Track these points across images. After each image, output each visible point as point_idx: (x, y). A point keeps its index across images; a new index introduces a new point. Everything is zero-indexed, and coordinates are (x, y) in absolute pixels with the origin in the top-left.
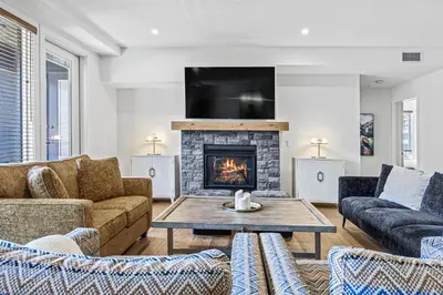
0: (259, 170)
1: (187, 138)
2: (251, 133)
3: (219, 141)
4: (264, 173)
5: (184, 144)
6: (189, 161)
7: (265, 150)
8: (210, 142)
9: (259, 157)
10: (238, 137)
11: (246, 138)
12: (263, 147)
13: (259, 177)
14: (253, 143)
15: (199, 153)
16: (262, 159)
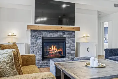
0: (67, 48)
1: (34, 34)
2: (64, 32)
3: (50, 35)
4: (69, 49)
5: (33, 37)
6: (35, 45)
7: (70, 39)
8: (46, 35)
9: (67, 42)
10: (58, 33)
11: (62, 34)
12: (69, 38)
13: (67, 51)
14: (64, 36)
15: (40, 41)
16: (68, 43)
